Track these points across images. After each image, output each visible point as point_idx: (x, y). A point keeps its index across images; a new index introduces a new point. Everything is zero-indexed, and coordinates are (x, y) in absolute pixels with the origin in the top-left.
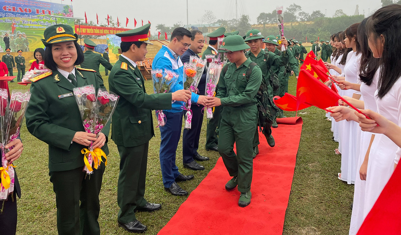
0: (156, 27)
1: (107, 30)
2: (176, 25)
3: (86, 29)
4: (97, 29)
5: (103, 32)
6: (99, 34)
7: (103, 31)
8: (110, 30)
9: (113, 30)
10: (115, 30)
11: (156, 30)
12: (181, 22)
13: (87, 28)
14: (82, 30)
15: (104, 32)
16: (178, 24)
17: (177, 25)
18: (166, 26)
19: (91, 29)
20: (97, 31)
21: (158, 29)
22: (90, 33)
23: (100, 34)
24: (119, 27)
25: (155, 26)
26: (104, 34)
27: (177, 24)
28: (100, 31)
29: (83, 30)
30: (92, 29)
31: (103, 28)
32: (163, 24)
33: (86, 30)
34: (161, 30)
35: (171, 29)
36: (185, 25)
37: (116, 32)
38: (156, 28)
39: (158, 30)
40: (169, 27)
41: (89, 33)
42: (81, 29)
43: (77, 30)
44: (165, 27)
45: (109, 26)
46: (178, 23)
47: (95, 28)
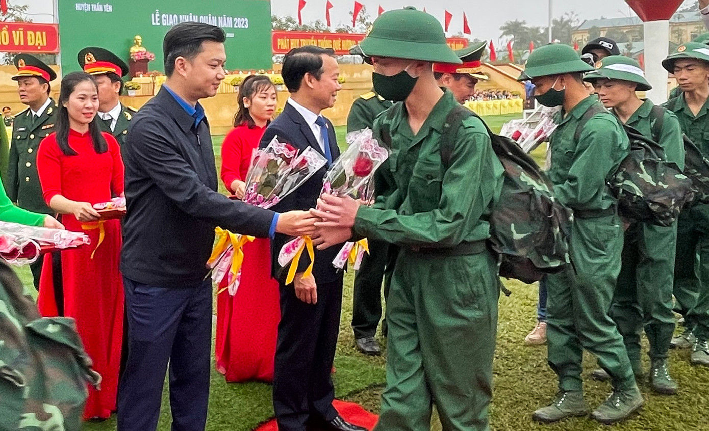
0: (501, 29)
1: (350, 41)
2: (559, 20)
3: (298, 40)
4: (326, 39)
5: (341, 47)
7: (341, 43)
12: (572, 13)
13: (303, 38)
14: (290, 42)
15: (343, 45)
16: (566, 18)
19: (310, 39)
20: (326, 44)
21: (505, 34)
25: (500, 27)
26: (342, 51)
27: (562, 19)
28: (332, 43)
29: (292, 43)
30: (314, 39)
31: (342, 35)
32: (520, 21)
33: (300, 42)
34: (513, 36)
35: (542, 34)
38: (502, 32)
39: (505, 36)
40: (538, 28)
42: (288, 40)
43: (279, 44)
44: (527, 28)
45: (357, 31)
46: (566, 16)
47: (322, 37)
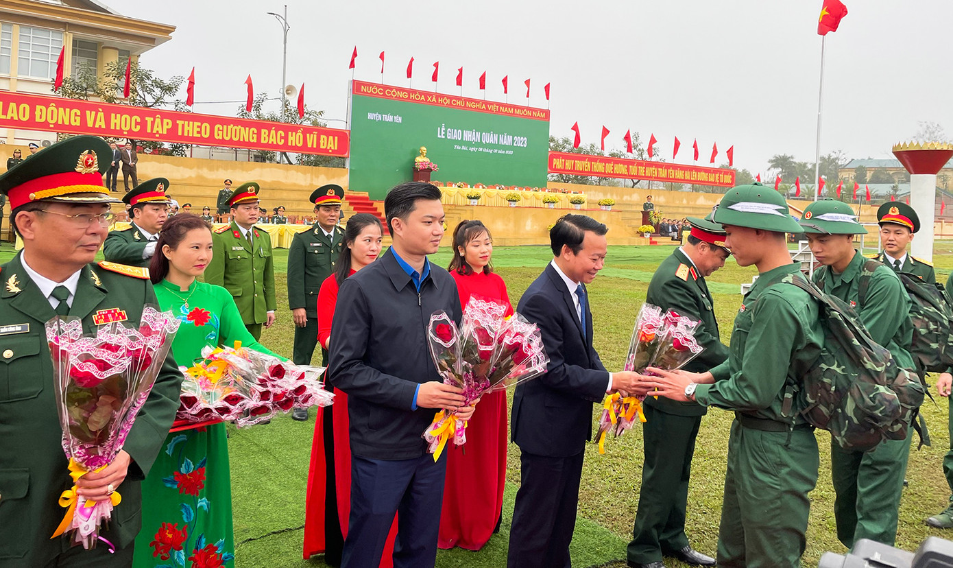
1: (622, 165)
2: (826, 157)
3: (573, 161)
4: (599, 162)
5: (613, 170)
6: (602, 173)
7: (613, 167)
8: (630, 166)
9: (638, 165)
10: (642, 166)
11: (769, 169)
12: (840, 151)
13: (577, 160)
14: (565, 162)
15: (615, 169)
16: (834, 156)
17: (829, 158)
18: (797, 160)
19: (585, 161)
20: (599, 167)
22: (582, 171)
23: (605, 173)
24: (654, 159)
25: (768, 160)
26: (614, 174)
27: (830, 156)
28: (605, 167)
29: (567, 164)
30: (588, 161)
31: (615, 159)
33: (574, 163)
34: (781, 170)
35: (809, 170)
36: (852, 160)
37: (645, 170)
38: (770, 164)
39: (773, 169)
40: (805, 164)
41: (580, 171)
42: (563, 161)
43: (554, 164)
44: (795, 163)
45: (630, 156)
46: (834, 154)
47: (595, 160)
